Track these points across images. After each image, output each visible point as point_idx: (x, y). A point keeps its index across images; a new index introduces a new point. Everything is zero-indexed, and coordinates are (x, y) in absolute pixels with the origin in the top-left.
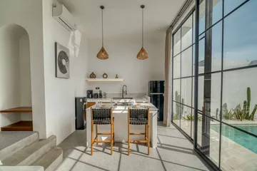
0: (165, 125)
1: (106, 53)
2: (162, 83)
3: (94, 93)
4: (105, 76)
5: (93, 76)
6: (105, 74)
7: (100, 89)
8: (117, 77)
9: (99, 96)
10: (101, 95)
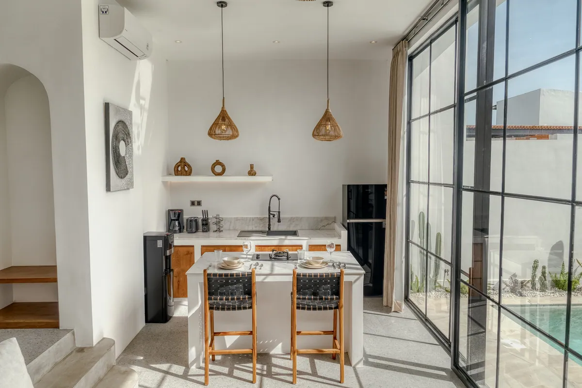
0: (387, 309)
1: (231, 125)
2: (381, 189)
3: (186, 216)
4: (218, 169)
5: (182, 168)
6: (218, 163)
7: (204, 207)
8: (252, 173)
9: (202, 225)
10: (206, 223)
